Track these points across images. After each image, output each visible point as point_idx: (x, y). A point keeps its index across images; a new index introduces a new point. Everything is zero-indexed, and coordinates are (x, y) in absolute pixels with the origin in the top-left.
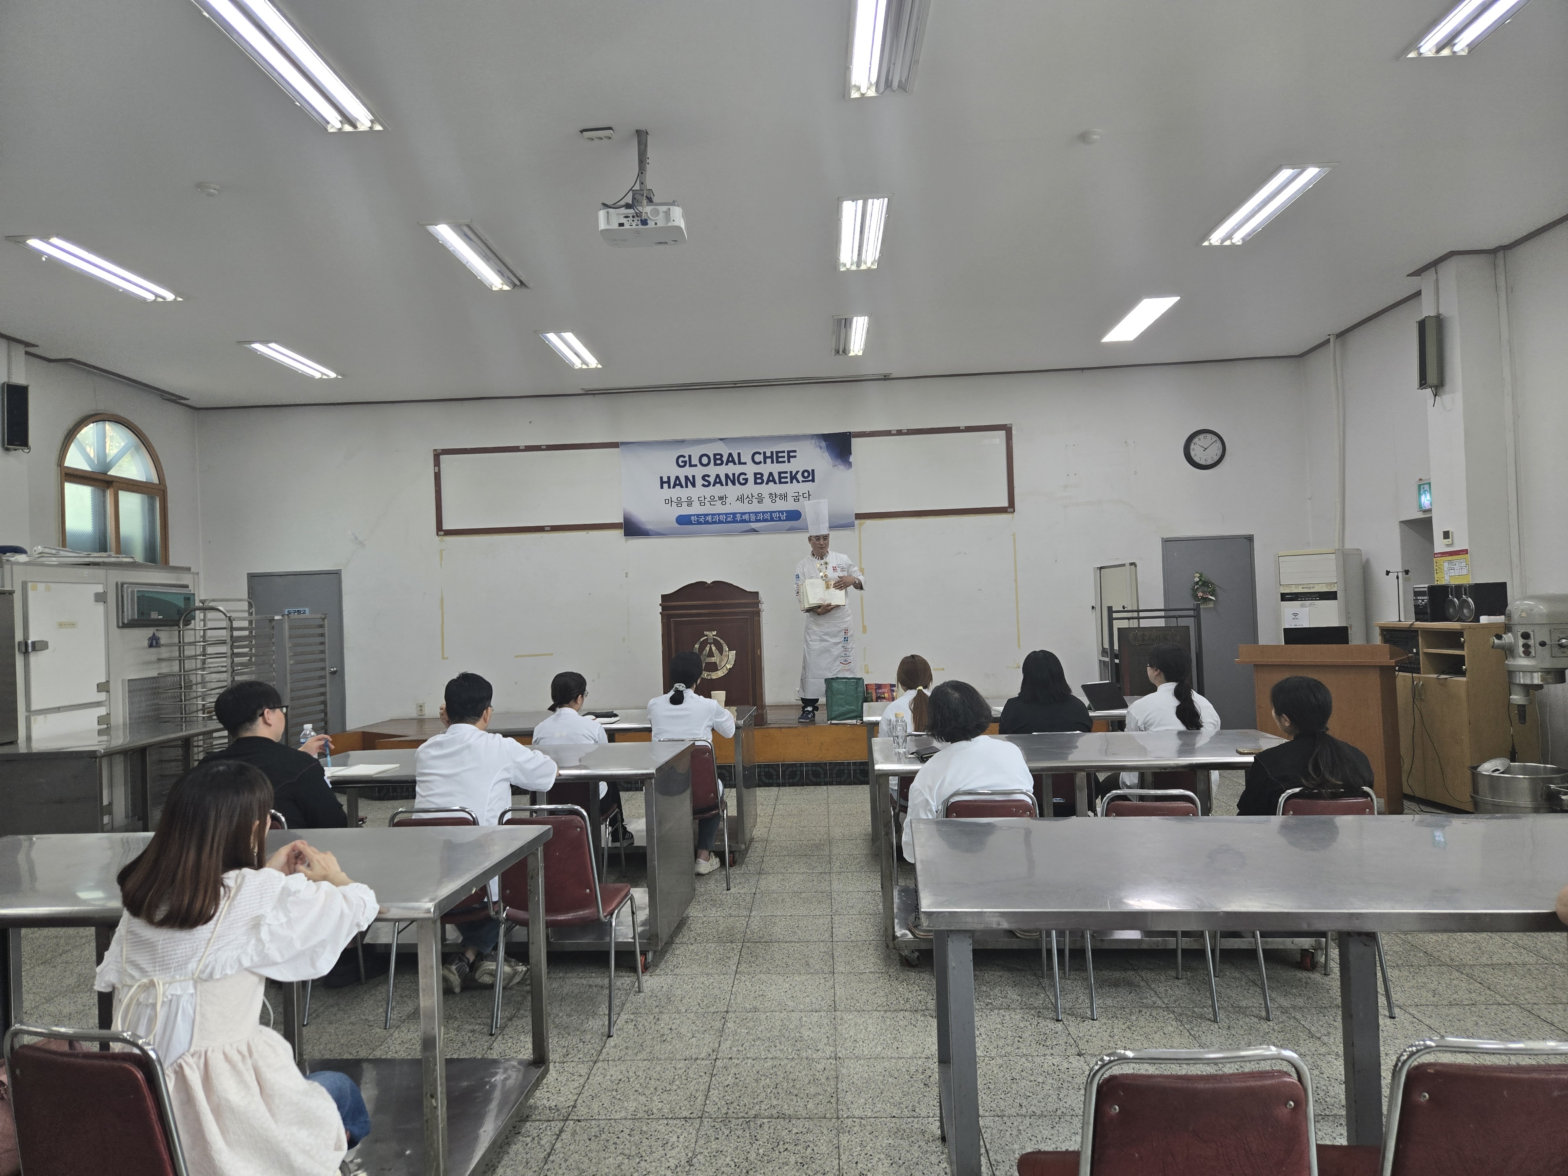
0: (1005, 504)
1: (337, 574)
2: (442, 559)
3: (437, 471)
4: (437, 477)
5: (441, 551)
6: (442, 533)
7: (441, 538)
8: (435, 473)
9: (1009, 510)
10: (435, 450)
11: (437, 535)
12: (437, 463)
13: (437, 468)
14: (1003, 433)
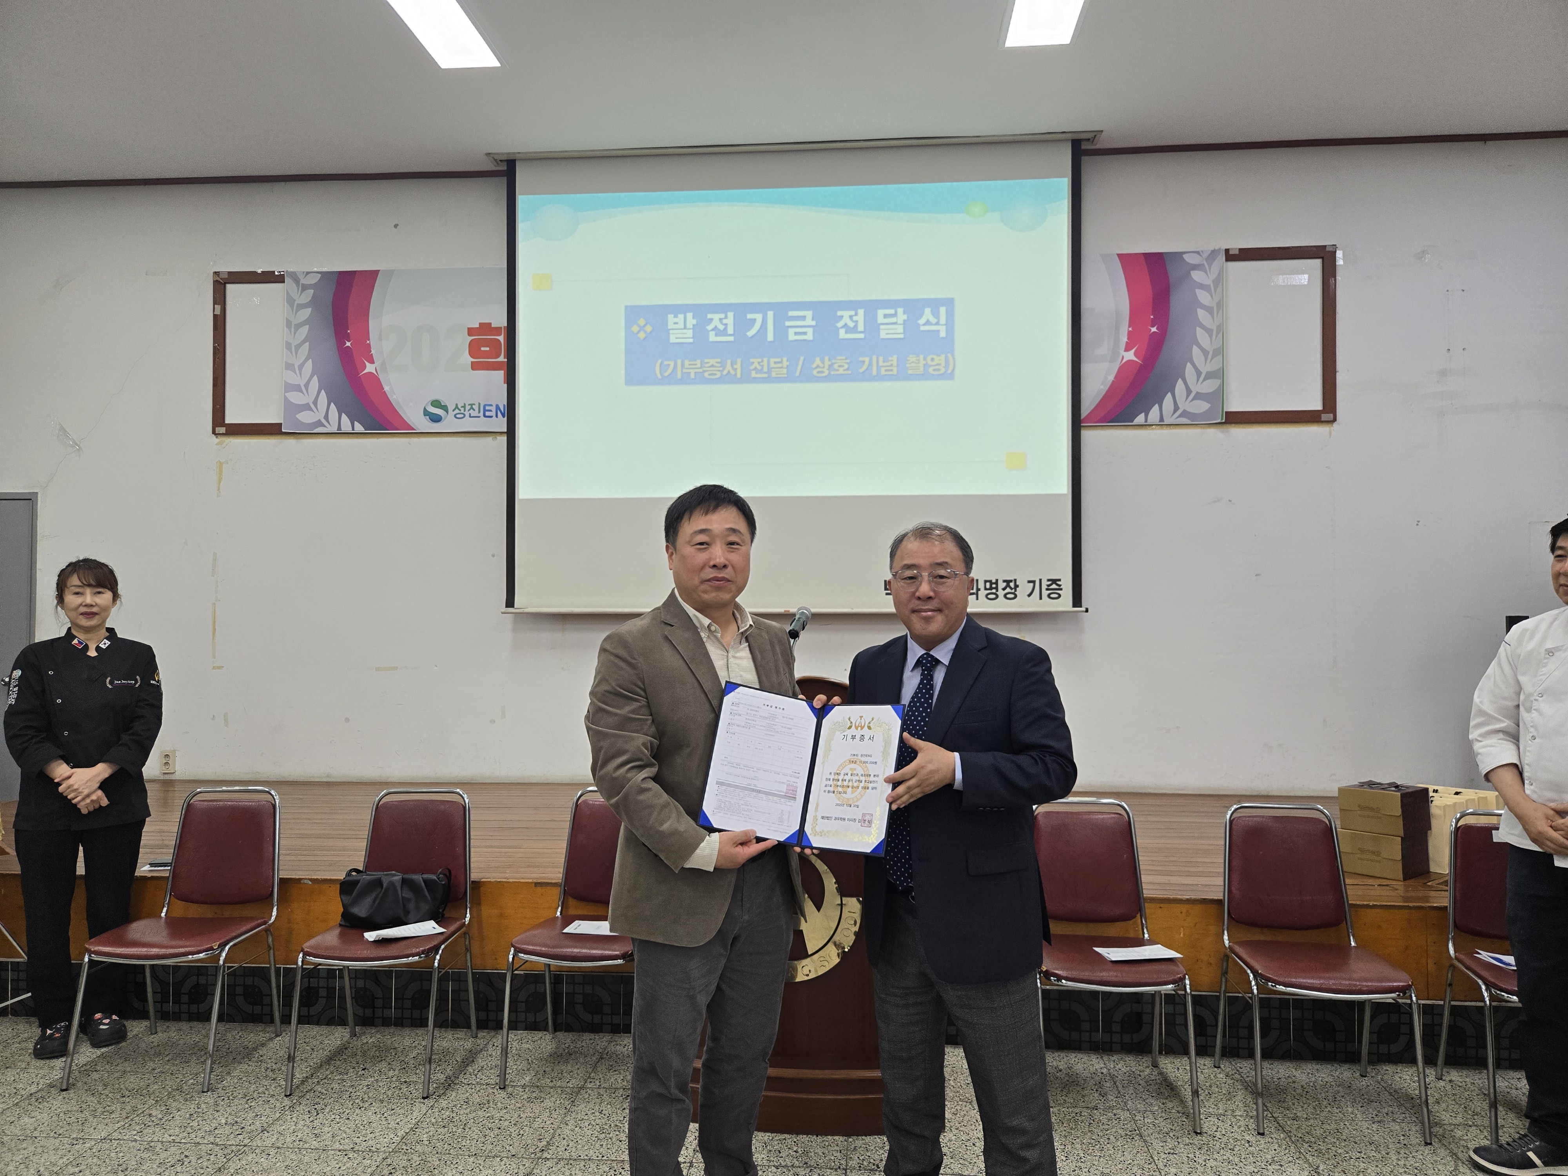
0: (1315, 404)
1: (29, 500)
2: (220, 482)
3: (218, 312)
4: (219, 324)
5: (221, 464)
6: (222, 430)
7: (221, 439)
8: (215, 316)
9: (1324, 417)
10: (215, 273)
11: (214, 432)
12: (220, 298)
13: (218, 307)
14: (1317, 263)
